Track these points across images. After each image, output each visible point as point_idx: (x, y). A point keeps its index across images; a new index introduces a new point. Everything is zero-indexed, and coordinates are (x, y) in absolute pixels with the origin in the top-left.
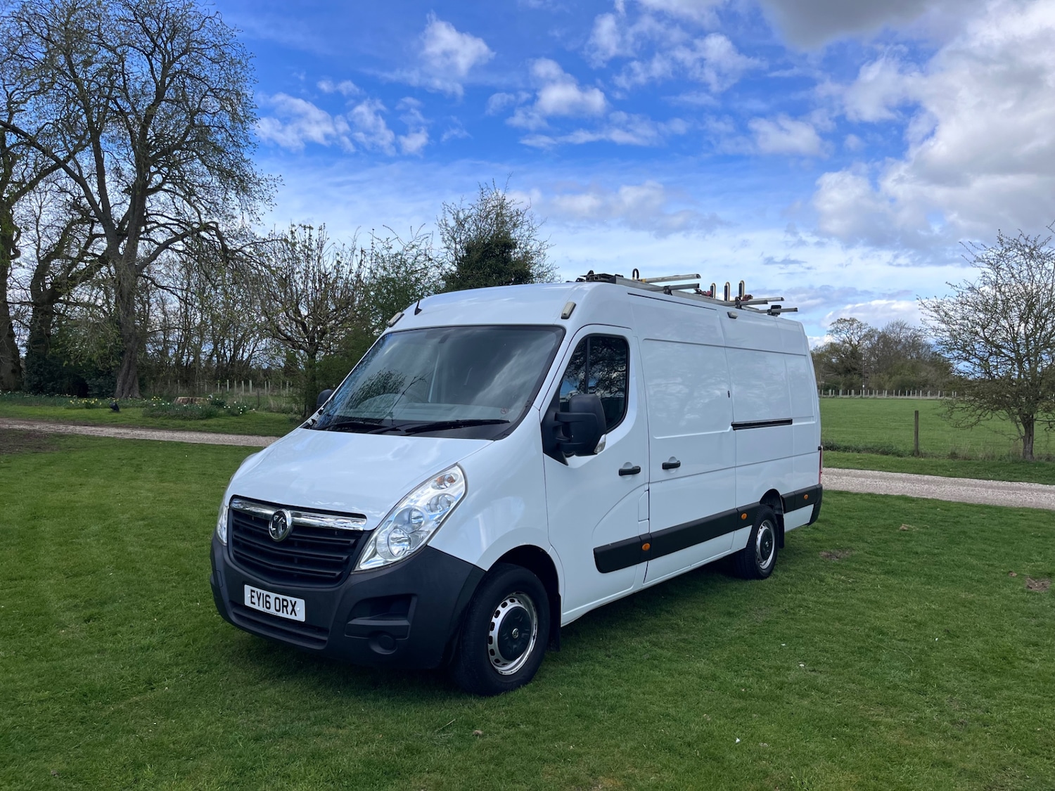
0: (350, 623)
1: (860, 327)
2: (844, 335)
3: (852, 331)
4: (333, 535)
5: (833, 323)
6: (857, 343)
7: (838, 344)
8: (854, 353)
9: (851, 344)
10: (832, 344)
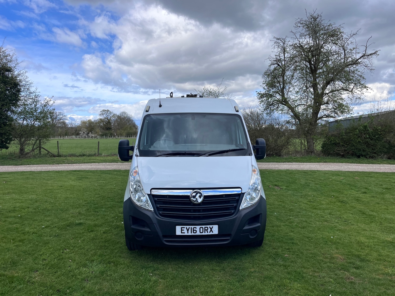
0: (244, 229)
1: (111, 113)
2: (105, 116)
3: (108, 115)
4: (223, 197)
5: (101, 111)
6: (110, 119)
7: (103, 119)
8: (109, 122)
9: (108, 119)
10: (101, 119)
